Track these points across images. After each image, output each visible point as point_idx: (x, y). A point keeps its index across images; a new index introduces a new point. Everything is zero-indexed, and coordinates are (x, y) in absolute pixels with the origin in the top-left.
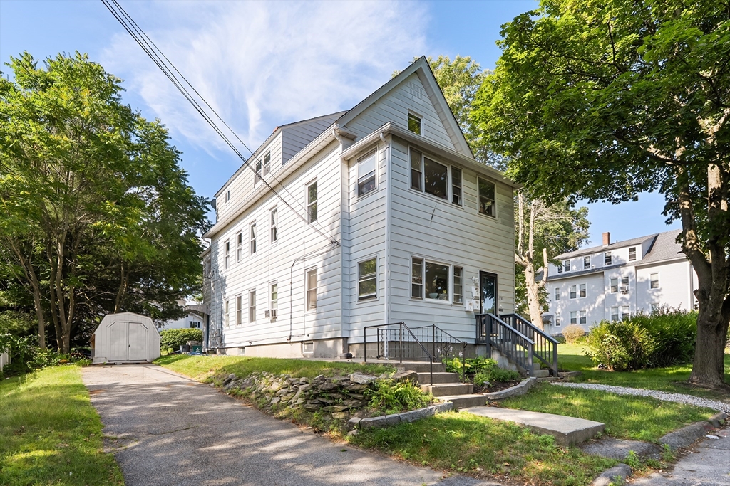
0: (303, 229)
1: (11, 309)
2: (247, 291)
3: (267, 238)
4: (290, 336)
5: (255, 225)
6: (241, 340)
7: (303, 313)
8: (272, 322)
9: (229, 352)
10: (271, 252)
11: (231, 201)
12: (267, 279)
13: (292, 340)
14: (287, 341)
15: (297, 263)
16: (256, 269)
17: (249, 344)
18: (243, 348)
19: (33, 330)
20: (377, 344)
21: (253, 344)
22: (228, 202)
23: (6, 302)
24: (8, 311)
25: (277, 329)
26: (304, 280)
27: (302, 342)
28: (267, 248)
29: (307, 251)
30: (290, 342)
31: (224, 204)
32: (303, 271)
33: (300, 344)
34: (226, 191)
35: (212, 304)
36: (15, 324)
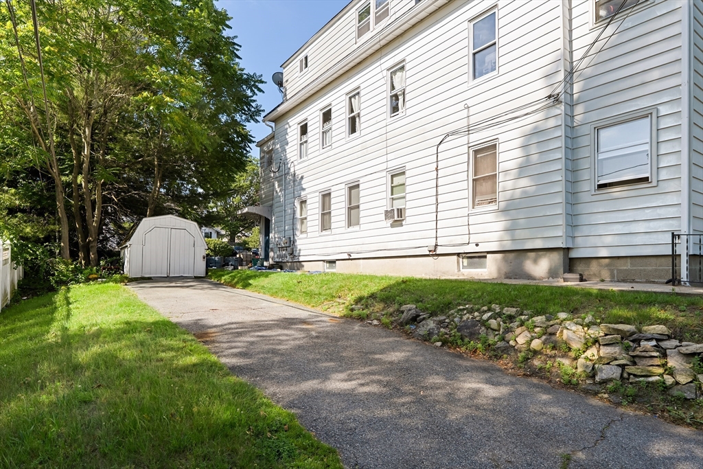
0: (464, 87)
1: (23, 211)
2: (343, 186)
3: (384, 109)
4: (436, 245)
5: (358, 93)
6: (330, 251)
7: (465, 212)
8: (392, 226)
9: (307, 266)
10: (389, 128)
11: (309, 68)
12: (384, 166)
13: (438, 253)
14: (428, 253)
15: (448, 139)
16: (360, 154)
17: (347, 257)
18: (332, 262)
19: (49, 238)
20: (671, 259)
21: (353, 256)
22: (305, 71)
23: (17, 202)
24: (19, 214)
25: (405, 236)
26: (468, 162)
27: (458, 254)
28: (383, 124)
29: (473, 120)
30: (433, 255)
31: (298, 74)
32: (465, 149)
33: (455, 257)
34: (302, 56)
35: (276, 205)
36: (28, 230)
